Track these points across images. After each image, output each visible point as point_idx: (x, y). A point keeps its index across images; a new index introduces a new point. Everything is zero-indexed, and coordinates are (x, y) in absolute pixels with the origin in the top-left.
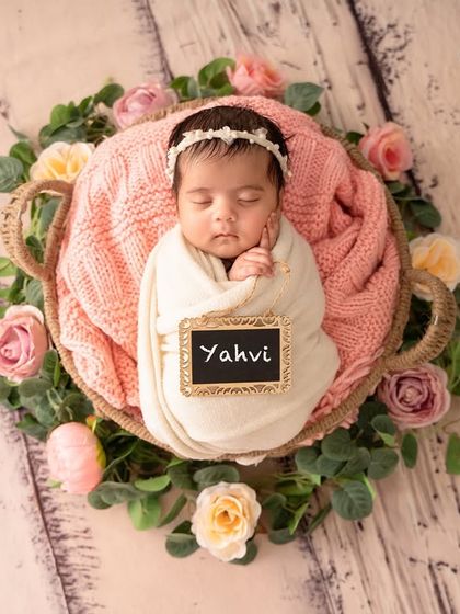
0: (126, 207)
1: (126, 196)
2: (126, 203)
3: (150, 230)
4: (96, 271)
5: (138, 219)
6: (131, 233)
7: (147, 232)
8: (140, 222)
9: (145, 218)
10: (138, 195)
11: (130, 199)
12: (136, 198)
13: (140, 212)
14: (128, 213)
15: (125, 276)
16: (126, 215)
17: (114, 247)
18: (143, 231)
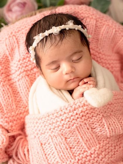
0: (19, 64)
1: (19, 58)
2: (19, 61)
3: (32, 75)
4: (2, 96)
5: (26, 69)
6: (22, 77)
7: (30, 76)
8: (26, 71)
9: (29, 69)
10: (25, 57)
11: (22, 59)
12: (24, 59)
13: (27, 66)
14: (21, 67)
15: (18, 98)
16: (19, 68)
17: (12, 84)
18: (28, 76)
